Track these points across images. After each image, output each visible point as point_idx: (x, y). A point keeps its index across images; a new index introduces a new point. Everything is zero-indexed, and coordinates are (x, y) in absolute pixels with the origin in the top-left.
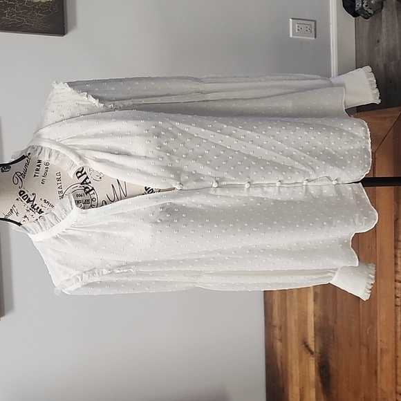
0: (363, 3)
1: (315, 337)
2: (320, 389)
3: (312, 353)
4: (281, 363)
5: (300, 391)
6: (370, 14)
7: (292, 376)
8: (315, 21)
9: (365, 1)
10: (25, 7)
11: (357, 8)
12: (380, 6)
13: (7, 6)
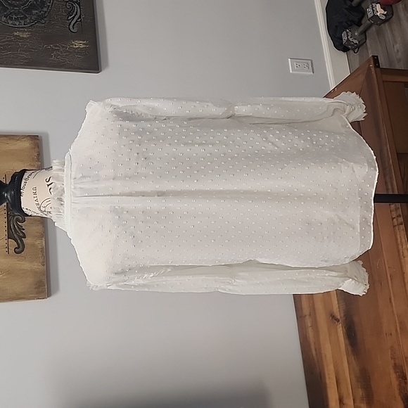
0: (348, 36)
1: (338, 304)
2: (350, 352)
3: (338, 321)
4: (316, 350)
6: (356, 44)
8: (312, 61)
9: (350, 34)
10: (67, 51)
11: (344, 41)
12: (364, 37)
13: (53, 50)
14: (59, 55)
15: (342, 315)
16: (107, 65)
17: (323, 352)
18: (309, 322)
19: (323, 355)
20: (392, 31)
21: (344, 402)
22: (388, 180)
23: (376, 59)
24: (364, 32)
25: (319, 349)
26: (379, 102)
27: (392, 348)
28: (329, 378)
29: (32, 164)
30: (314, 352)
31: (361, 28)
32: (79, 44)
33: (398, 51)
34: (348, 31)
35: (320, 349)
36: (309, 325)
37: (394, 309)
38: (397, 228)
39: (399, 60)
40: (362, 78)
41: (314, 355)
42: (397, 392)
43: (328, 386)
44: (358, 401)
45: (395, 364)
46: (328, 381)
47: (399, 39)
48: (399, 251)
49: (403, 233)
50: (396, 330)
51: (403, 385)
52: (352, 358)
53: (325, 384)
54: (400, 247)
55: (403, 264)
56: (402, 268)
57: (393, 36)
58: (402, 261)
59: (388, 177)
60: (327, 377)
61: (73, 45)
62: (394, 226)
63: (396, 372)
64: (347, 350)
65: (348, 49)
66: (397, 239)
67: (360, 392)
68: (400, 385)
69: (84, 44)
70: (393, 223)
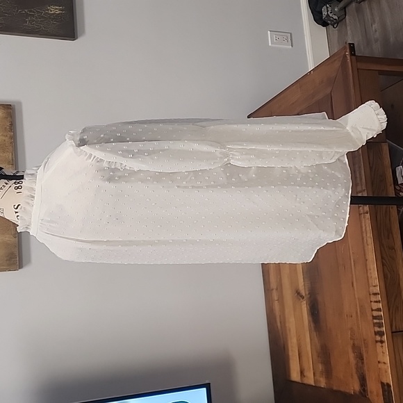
0: (328, 11)
1: (304, 281)
2: (313, 328)
3: (303, 298)
4: (281, 322)
5: (297, 340)
6: (336, 19)
7: (290, 330)
8: (291, 34)
9: (330, 9)
10: (43, 17)
11: (324, 16)
12: (344, 13)
13: (27, 15)
14: (34, 21)
15: (307, 293)
16: (83, 32)
17: (287, 325)
18: (275, 296)
19: (288, 328)
20: (371, 9)
21: (305, 374)
22: (357, 169)
23: (352, 47)
24: (344, 8)
25: (283, 323)
26: (352, 91)
27: (351, 329)
28: (292, 350)
29: (5, 134)
30: (279, 324)
31: (342, 5)
32: (54, 10)
33: (376, 31)
34: (328, 6)
35: (285, 323)
36: (276, 298)
37: (356, 293)
38: (362, 215)
39: (376, 41)
40: (337, 64)
41: (279, 327)
42: (354, 370)
43: (291, 357)
44: (318, 374)
45: (354, 344)
46: (290, 354)
47: (377, 19)
48: (363, 239)
49: (368, 222)
50: (357, 312)
51: (360, 364)
52: (314, 334)
53: (288, 355)
54: (364, 235)
55: (366, 251)
56: (365, 255)
57: (372, 15)
58: (366, 248)
59: (357, 166)
60: (290, 349)
61: (48, 10)
62: (360, 214)
63: (354, 352)
64: (310, 326)
65: (328, 24)
66: (362, 227)
67: (320, 367)
68: (357, 364)
69: (60, 10)
70: (359, 211)
